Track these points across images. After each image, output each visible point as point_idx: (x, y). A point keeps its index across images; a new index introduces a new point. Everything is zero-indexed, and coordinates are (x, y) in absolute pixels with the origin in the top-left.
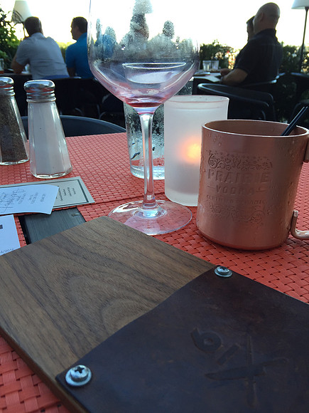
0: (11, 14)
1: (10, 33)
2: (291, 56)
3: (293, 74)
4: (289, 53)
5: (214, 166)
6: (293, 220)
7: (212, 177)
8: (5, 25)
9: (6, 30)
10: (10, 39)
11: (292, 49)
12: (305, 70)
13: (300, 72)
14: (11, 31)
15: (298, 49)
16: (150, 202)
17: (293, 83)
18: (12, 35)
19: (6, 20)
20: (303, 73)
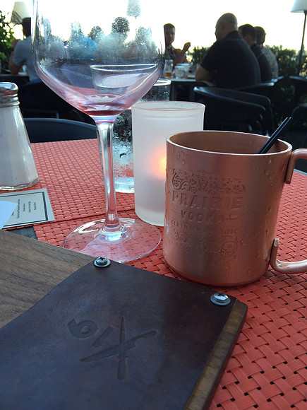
0: (10, 15)
1: (9, 34)
2: (290, 60)
3: (291, 77)
4: (288, 57)
5: (178, 187)
6: (273, 250)
7: (176, 200)
8: (4, 26)
9: (5, 31)
10: (8, 40)
11: (291, 53)
12: (304, 74)
13: (298, 75)
14: (10, 32)
15: (297, 53)
16: (112, 222)
17: (292, 86)
18: (11, 36)
19: (5, 21)
20: (301, 77)
